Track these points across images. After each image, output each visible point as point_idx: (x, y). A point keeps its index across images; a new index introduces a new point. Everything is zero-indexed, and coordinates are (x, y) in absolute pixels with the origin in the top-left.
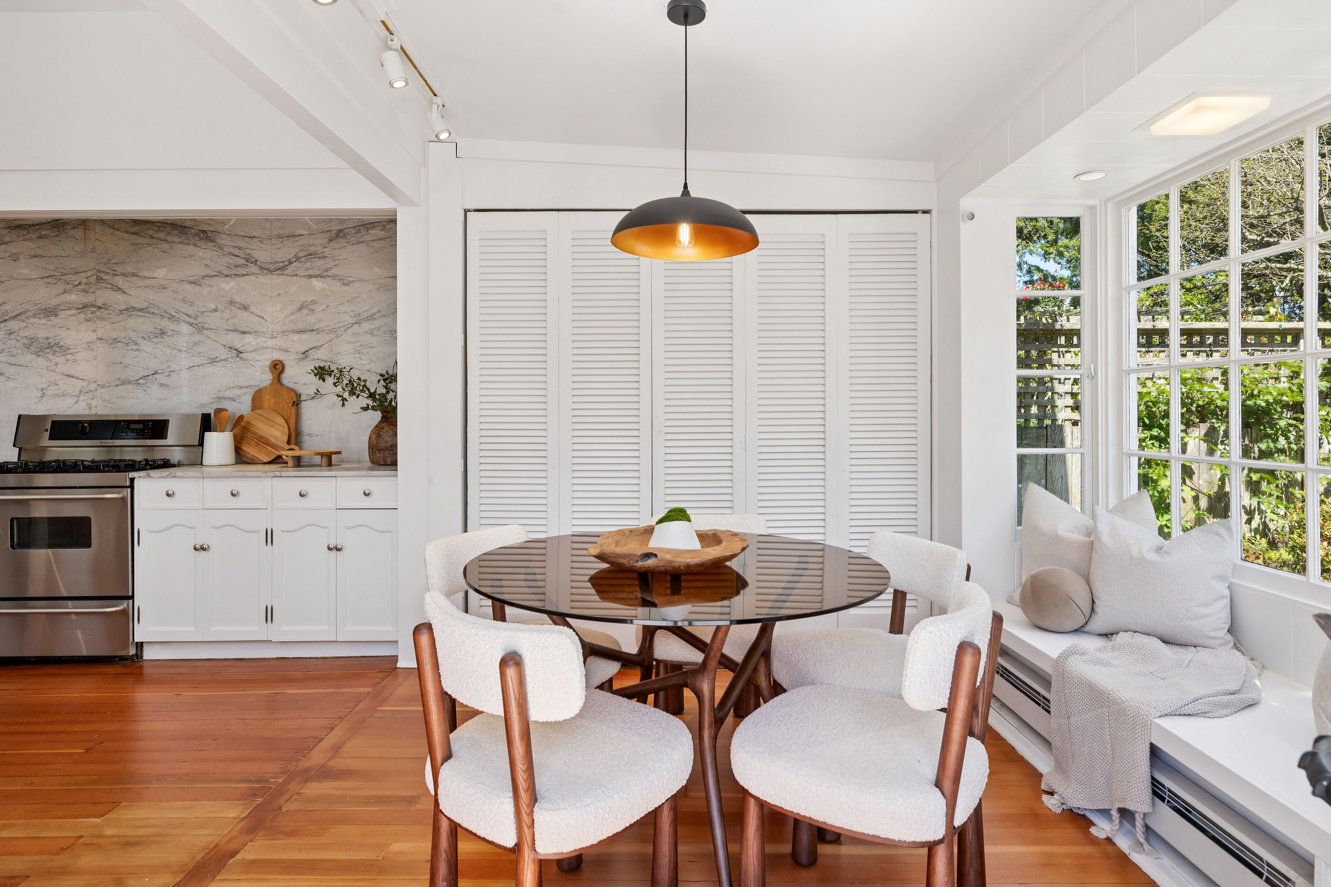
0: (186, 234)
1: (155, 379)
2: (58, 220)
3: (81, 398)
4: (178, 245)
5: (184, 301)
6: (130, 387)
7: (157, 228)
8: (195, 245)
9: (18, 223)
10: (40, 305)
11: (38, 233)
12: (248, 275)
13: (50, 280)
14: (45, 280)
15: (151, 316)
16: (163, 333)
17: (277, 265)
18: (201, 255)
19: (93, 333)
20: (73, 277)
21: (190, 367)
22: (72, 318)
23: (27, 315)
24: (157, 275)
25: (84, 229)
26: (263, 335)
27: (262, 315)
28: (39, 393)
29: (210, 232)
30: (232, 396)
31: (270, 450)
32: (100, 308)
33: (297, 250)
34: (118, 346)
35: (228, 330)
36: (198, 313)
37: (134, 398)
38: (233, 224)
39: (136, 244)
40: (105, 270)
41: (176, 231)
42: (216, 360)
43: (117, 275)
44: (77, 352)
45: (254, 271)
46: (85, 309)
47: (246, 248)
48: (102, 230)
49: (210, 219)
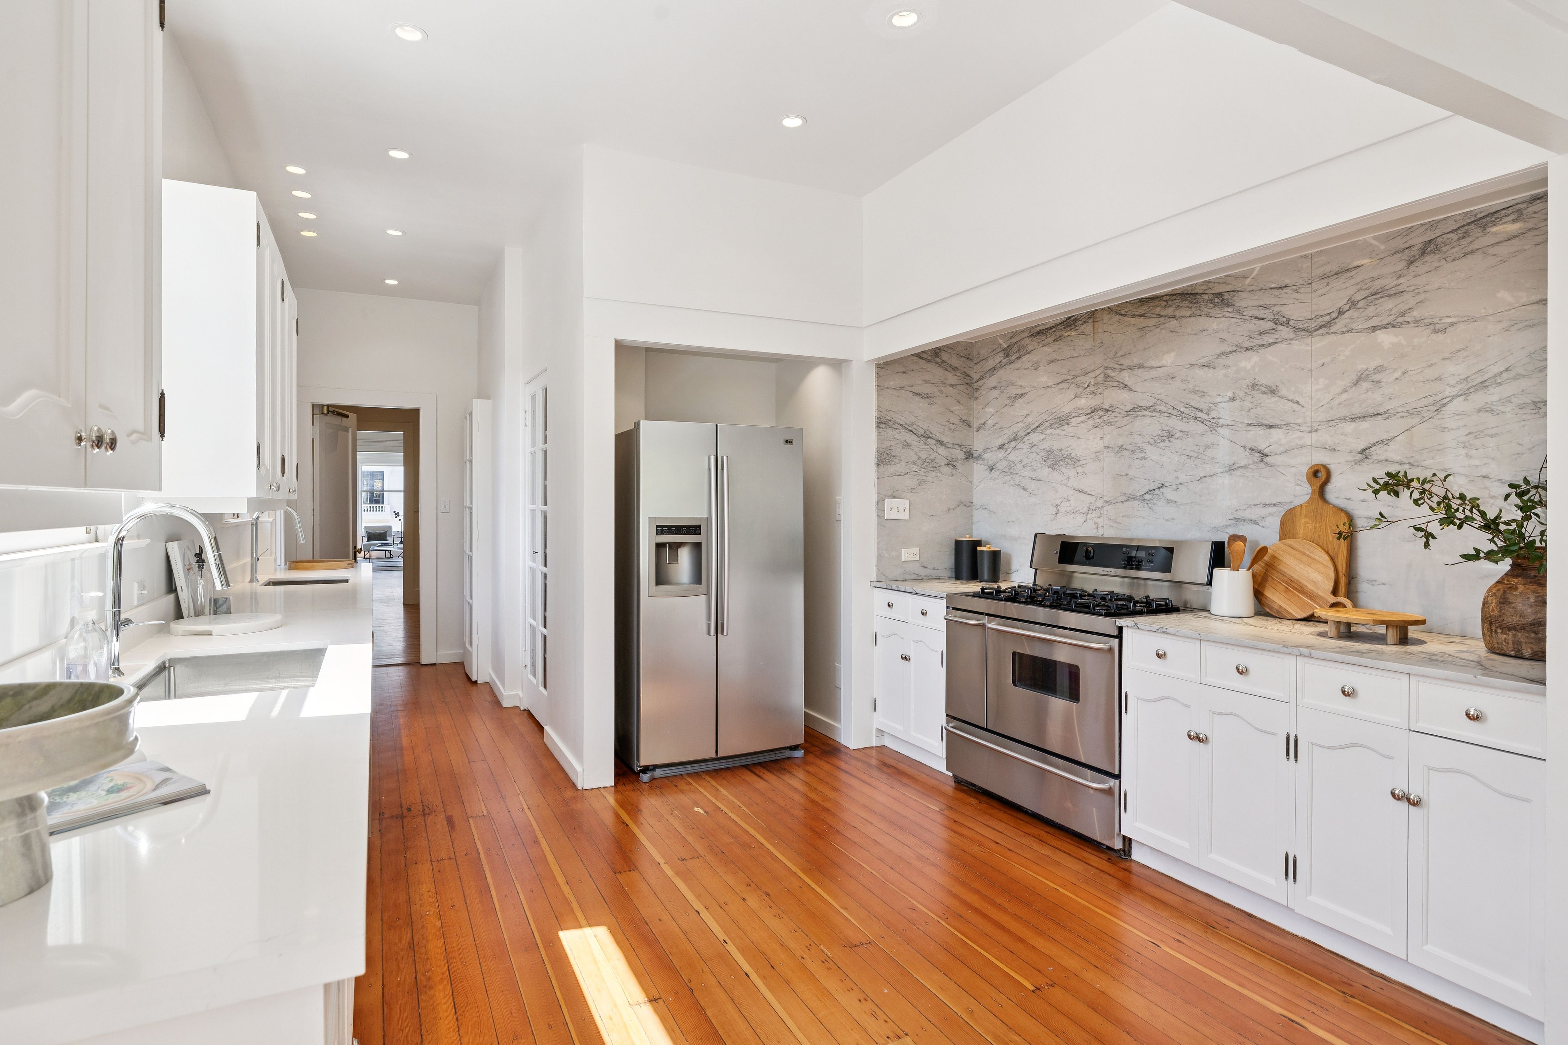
0: (1197, 302)
1: (1161, 494)
2: (1071, 317)
3: (1089, 516)
4: (1188, 319)
5: (1195, 392)
6: (1137, 502)
7: (1165, 303)
8: (1208, 315)
10: (1055, 414)
11: (1054, 335)
12: (1276, 343)
13: (1064, 385)
14: (1060, 386)
15: (1157, 414)
16: (1170, 435)
17: (1321, 320)
18: (1215, 327)
19: (1101, 441)
20: (1084, 379)
21: (1201, 478)
22: (1082, 425)
23: (1045, 426)
24: (1164, 362)
25: (1093, 322)
26: (1298, 428)
27: (1297, 399)
28: (1054, 510)
29: (1226, 294)
30: (1253, 518)
31: (1305, 602)
32: (1107, 411)
33: (1351, 291)
34: (1123, 454)
35: (1249, 425)
36: (1211, 405)
37: (1139, 517)
38: (1257, 275)
39: (1141, 329)
40: (1112, 365)
41: (1187, 302)
42: (1233, 467)
43: (1124, 370)
44: (1087, 464)
45: (1286, 336)
46: (1094, 413)
47: (1274, 305)
48: (1110, 319)
49: (1227, 276)
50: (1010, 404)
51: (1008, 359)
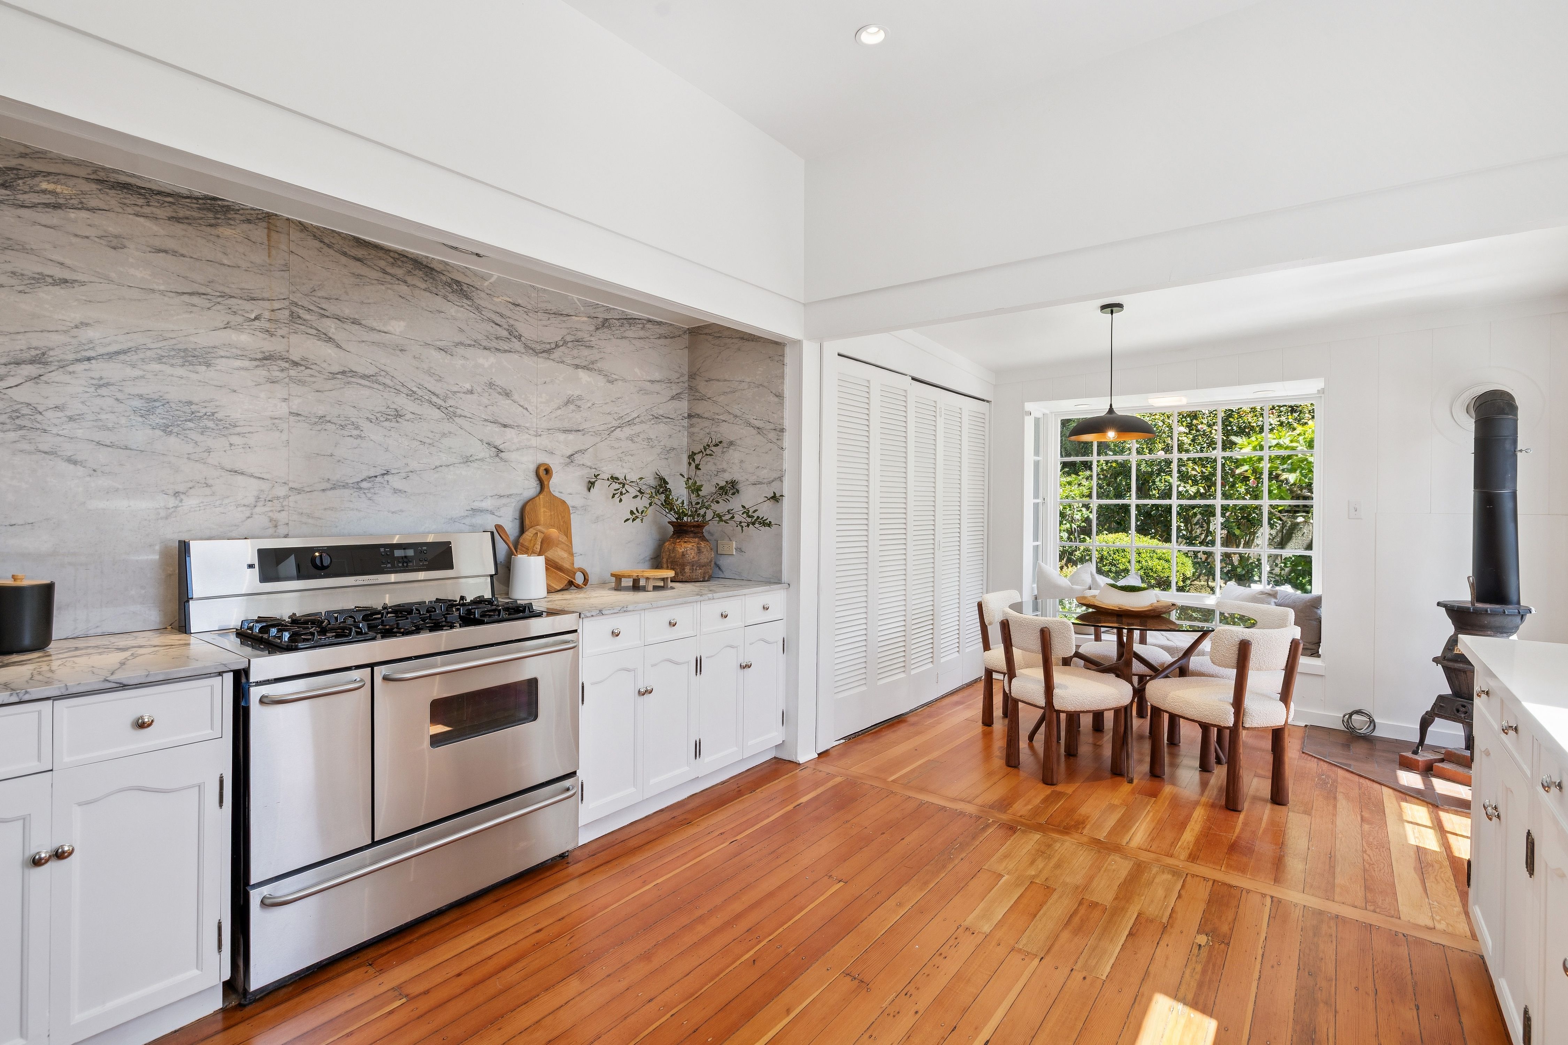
0: (433, 279)
1: (385, 483)
2: (215, 199)
3: (258, 510)
4: (423, 292)
5: (430, 373)
6: (346, 492)
7: (392, 260)
8: (445, 297)
9: (123, 179)
11: (169, 209)
12: (510, 352)
13: (195, 300)
14: (186, 298)
15: (381, 387)
16: (398, 415)
17: (544, 346)
18: (454, 314)
19: (284, 404)
20: (248, 306)
21: (436, 467)
22: (242, 372)
23: (142, 356)
24: (390, 328)
25: (268, 228)
26: (526, 431)
27: (526, 406)
28: (170, 501)
29: (465, 285)
30: (490, 508)
32: (296, 364)
34: (326, 427)
35: (486, 420)
36: (449, 392)
37: (353, 510)
39: (359, 276)
40: (306, 304)
41: (421, 273)
42: (471, 459)
43: (328, 317)
44: (252, 433)
45: (519, 349)
46: (268, 362)
47: (509, 318)
48: (302, 240)
49: (466, 268)
50: (21, 288)
51: (8, 192)
